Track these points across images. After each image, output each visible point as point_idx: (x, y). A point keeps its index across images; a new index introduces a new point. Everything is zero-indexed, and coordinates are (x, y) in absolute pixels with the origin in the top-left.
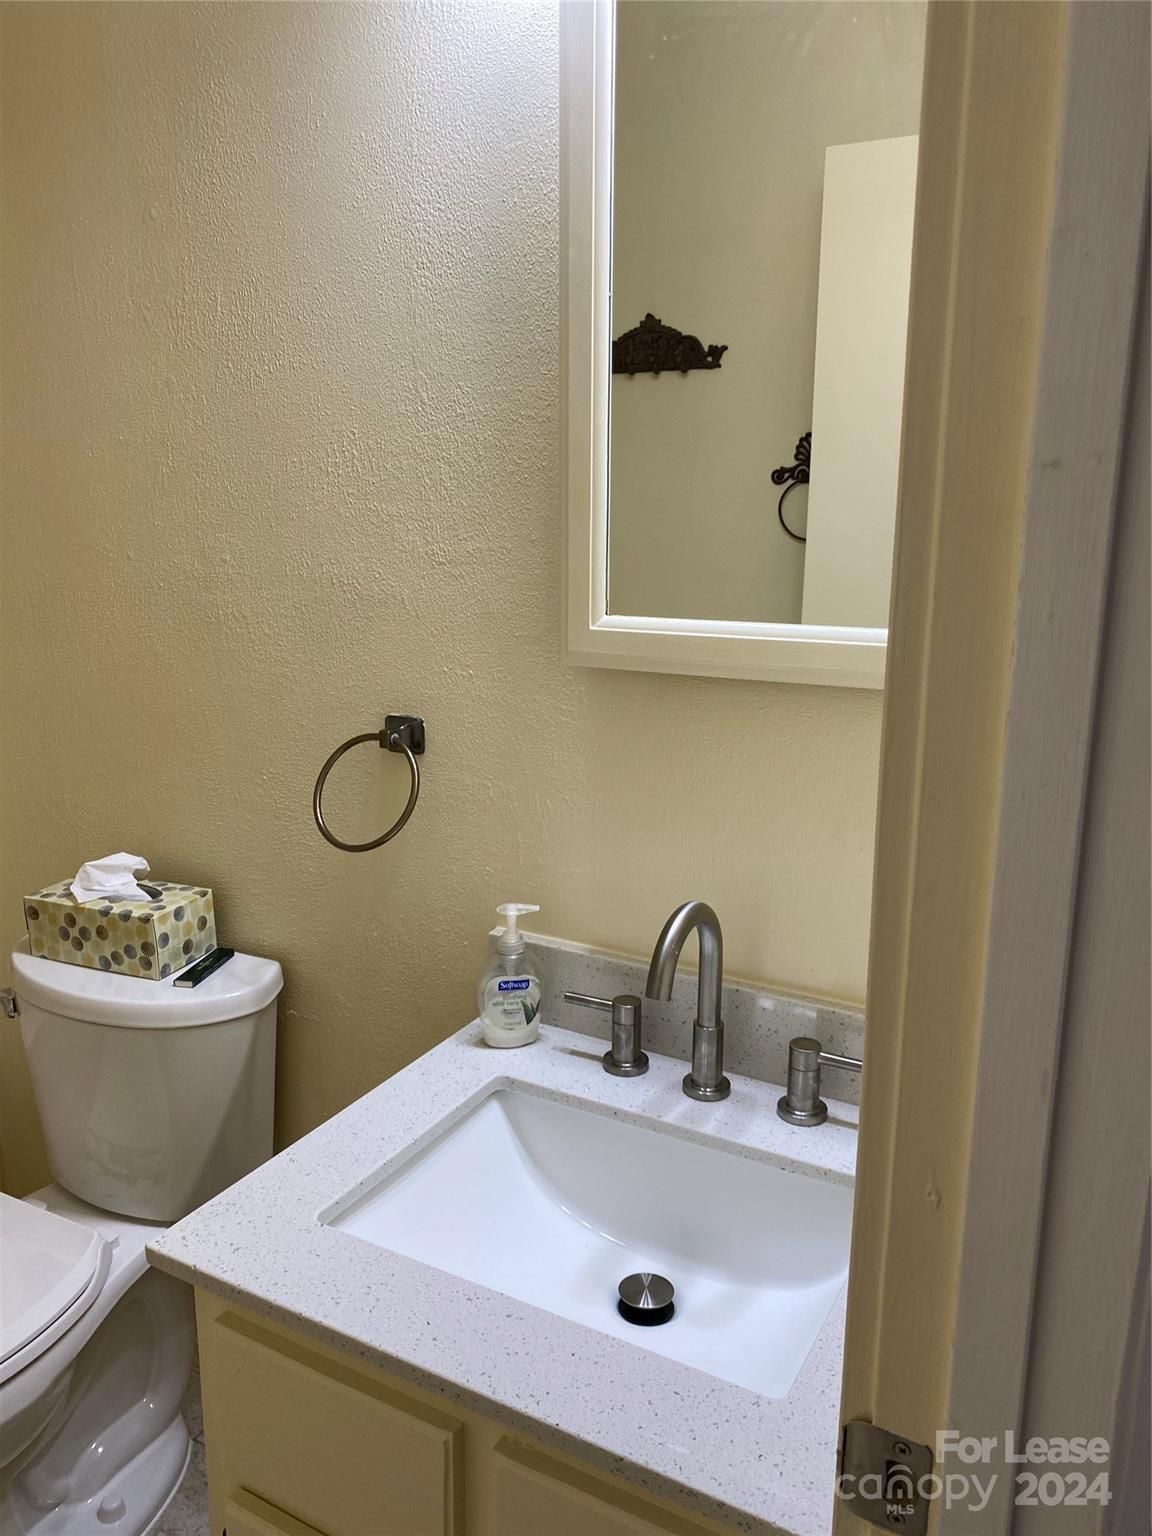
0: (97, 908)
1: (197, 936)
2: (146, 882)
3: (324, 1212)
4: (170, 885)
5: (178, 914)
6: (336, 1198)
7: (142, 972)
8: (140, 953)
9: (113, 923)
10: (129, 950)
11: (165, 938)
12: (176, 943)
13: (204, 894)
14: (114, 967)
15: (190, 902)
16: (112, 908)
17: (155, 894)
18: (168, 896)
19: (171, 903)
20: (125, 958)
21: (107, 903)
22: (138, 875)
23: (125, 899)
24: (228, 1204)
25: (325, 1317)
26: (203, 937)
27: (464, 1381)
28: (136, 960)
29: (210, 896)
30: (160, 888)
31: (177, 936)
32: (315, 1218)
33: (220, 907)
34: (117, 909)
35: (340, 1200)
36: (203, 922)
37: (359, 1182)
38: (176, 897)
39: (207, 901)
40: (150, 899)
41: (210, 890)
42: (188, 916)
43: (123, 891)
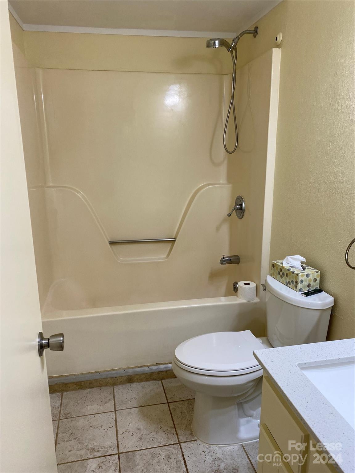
0: (287, 268)
1: (312, 283)
2: (304, 265)
3: (300, 363)
4: (310, 267)
5: (308, 275)
6: (305, 362)
7: (295, 289)
8: (295, 283)
9: (290, 273)
10: (292, 282)
11: (302, 281)
12: (306, 283)
13: (317, 272)
14: (289, 285)
15: (312, 273)
16: (291, 269)
17: (304, 269)
18: (307, 270)
19: (307, 272)
20: (291, 284)
21: (290, 268)
22: (302, 263)
23: (295, 268)
24: (277, 351)
25: (282, 386)
26: (315, 284)
27: (307, 420)
28: (294, 285)
29: (319, 273)
30: (306, 267)
31: (306, 281)
32: (296, 364)
33: (322, 277)
34: (292, 270)
35: (307, 363)
36: (315, 280)
37: (314, 361)
38: (309, 271)
39: (318, 274)
40: (303, 269)
41: (320, 271)
42: (311, 277)
43: (296, 266)
